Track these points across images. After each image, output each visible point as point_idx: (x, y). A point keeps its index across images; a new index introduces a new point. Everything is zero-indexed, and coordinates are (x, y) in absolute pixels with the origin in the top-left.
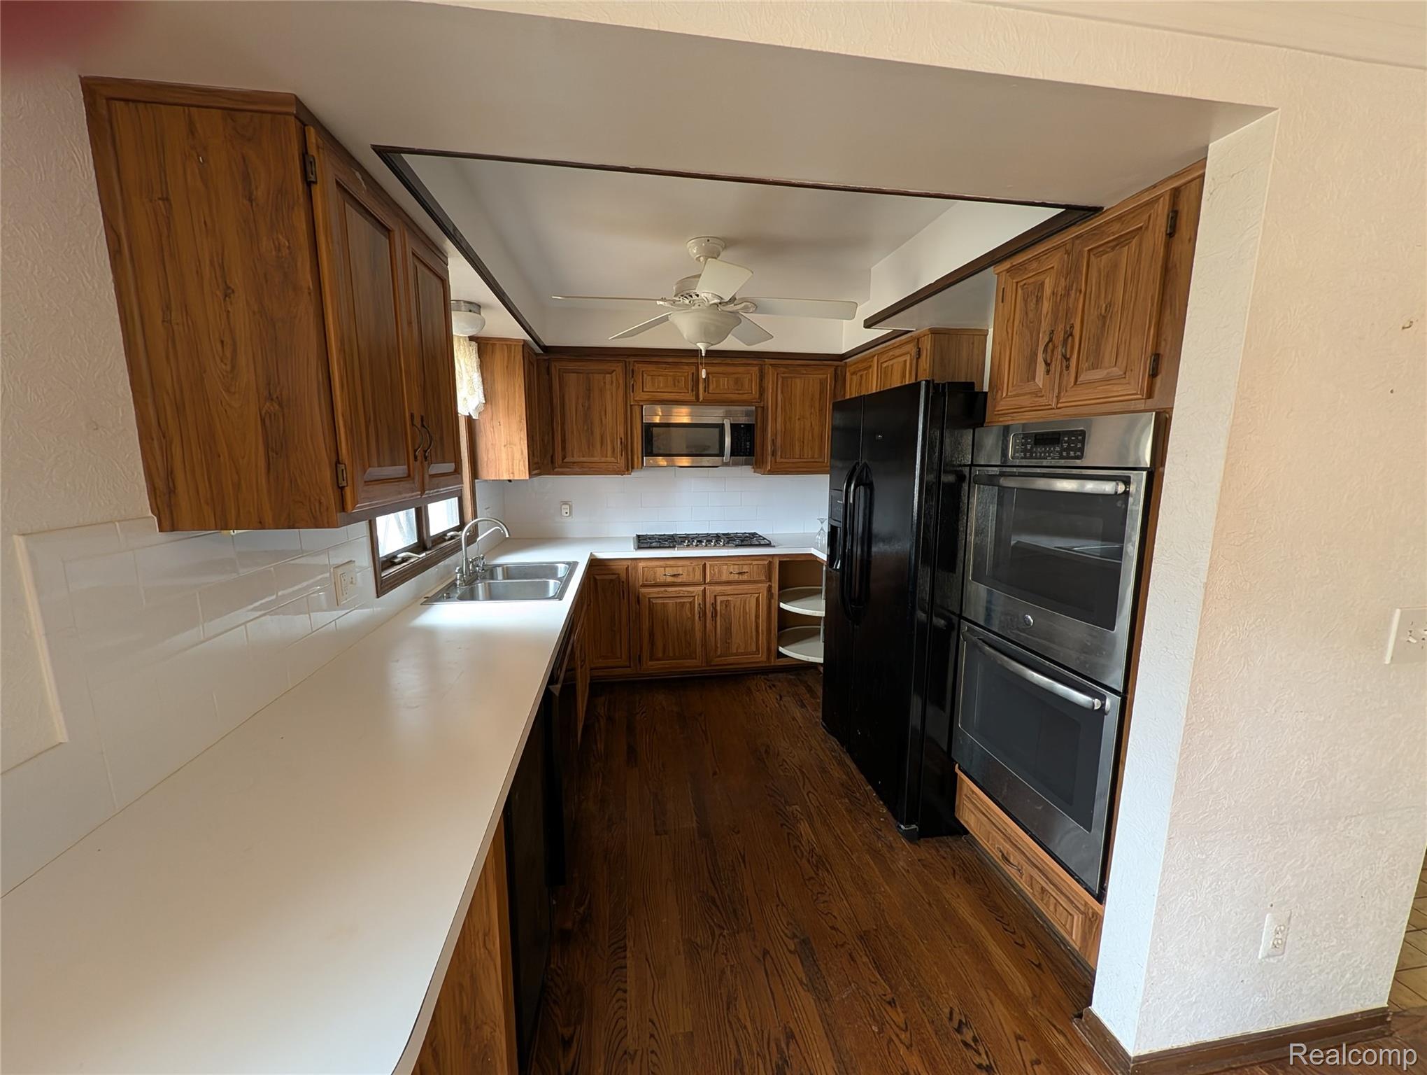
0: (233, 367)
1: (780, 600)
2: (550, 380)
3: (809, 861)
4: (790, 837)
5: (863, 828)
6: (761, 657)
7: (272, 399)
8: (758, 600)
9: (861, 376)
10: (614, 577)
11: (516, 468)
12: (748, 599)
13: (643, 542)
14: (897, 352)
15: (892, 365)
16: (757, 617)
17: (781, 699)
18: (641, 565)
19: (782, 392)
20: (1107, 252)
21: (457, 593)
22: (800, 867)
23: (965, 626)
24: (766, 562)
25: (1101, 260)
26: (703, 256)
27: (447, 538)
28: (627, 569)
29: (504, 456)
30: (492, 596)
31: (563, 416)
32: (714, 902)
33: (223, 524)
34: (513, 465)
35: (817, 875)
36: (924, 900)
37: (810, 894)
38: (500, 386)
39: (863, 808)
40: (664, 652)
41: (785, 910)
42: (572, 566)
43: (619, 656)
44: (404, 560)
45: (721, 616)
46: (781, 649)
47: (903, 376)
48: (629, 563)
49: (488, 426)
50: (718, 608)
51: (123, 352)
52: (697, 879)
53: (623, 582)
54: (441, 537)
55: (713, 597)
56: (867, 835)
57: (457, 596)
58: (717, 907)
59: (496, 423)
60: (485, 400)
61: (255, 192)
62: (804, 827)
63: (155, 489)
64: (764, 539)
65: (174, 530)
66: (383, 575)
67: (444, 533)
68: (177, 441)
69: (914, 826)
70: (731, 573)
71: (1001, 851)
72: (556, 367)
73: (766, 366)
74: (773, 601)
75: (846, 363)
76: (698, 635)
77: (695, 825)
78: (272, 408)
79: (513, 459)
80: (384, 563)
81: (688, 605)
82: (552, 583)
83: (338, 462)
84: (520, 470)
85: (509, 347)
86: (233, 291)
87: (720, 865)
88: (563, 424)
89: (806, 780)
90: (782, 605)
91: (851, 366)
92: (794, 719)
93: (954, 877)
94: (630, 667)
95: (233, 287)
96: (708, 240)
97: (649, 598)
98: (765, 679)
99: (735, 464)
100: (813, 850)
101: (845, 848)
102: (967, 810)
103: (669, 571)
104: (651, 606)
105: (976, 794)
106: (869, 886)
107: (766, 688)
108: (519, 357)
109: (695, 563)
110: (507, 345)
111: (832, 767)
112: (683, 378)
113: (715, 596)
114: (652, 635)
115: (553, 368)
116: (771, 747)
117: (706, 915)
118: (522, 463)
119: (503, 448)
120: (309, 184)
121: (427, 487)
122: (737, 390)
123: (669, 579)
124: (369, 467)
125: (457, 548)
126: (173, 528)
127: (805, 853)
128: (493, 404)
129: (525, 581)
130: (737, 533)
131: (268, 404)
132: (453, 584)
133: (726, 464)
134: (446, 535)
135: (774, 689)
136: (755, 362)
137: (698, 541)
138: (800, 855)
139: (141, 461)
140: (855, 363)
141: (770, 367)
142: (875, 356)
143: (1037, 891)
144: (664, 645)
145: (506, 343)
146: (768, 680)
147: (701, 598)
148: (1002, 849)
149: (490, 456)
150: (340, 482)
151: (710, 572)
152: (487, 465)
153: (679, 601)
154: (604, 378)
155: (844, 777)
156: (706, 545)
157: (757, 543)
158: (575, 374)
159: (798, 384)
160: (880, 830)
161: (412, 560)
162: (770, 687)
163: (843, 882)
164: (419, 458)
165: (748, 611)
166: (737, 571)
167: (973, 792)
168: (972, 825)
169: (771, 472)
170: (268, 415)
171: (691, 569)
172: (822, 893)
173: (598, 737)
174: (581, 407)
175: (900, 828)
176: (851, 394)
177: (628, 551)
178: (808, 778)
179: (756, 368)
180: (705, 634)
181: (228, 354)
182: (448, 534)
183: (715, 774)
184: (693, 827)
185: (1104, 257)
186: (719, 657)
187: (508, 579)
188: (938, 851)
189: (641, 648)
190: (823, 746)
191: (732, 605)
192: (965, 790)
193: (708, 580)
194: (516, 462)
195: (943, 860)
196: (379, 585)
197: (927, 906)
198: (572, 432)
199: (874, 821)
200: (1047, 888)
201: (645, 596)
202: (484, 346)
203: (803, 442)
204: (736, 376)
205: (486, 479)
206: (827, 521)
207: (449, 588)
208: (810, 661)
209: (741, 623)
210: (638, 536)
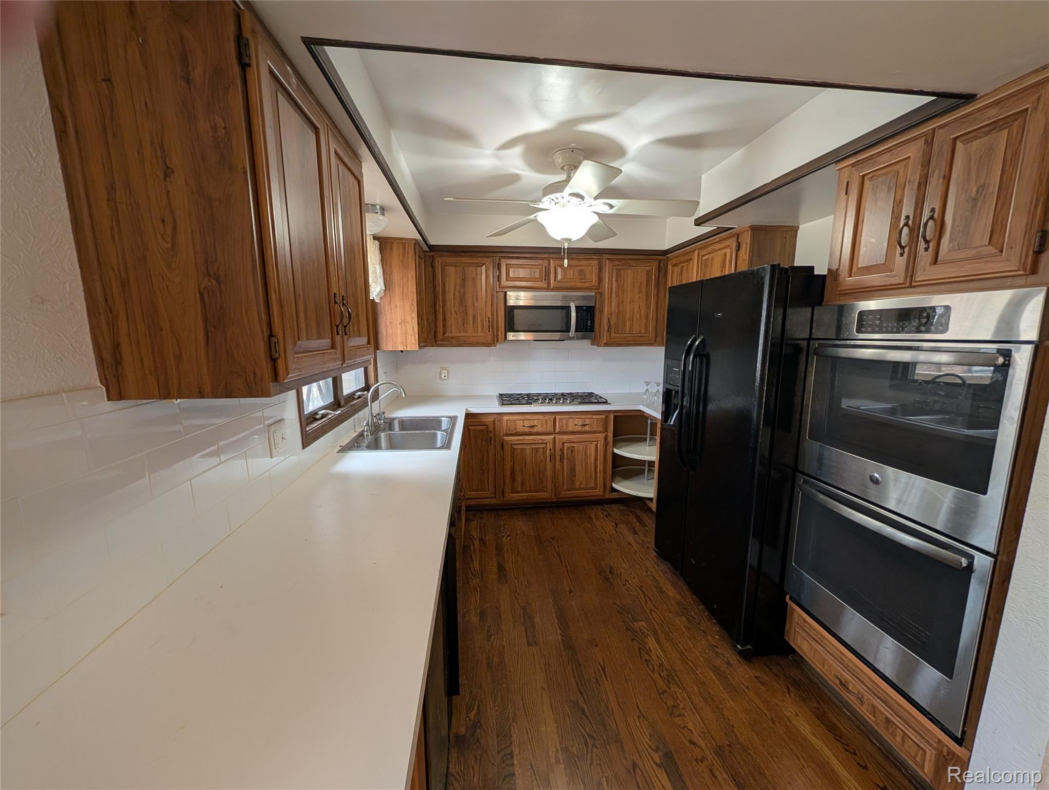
0: (174, 244)
1: (614, 445)
2: (434, 272)
3: (660, 675)
4: (641, 651)
5: (702, 644)
6: (598, 492)
7: (210, 276)
8: (596, 446)
9: (682, 267)
10: (483, 428)
11: (409, 341)
12: (588, 447)
13: (505, 399)
14: (718, 246)
15: (712, 258)
16: (596, 460)
17: (616, 527)
18: (506, 418)
19: (616, 281)
20: (980, 138)
21: (364, 442)
22: (654, 681)
23: (801, 479)
24: (604, 417)
25: (971, 146)
26: (567, 165)
27: (356, 397)
28: (494, 421)
29: (399, 332)
30: (392, 446)
31: (444, 301)
32: (583, 712)
33: (166, 395)
34: (406, 339)
35: (669, 688)
36: (767, 716)
37: (666, 708)
38: (396, 277)
39: (698, 626)
40: (522, 487)
41: (646, 722)
42: (453, 419)
43: (487, 489)
44: (323, 416)
45: (567, 458)
46: (614, 485)
47: (724, 266)
48: (495, 416)
49: (387, 308)
50: (565, 452)
51: (71, 231)
52: (567, 689)
53: (491, 432)
54: (351, 396)
55: (561, 443)
56: (707, 652)
57: (365, 445)
58: (587, 717)
59: (393, 306)
60: (385, 287)
61: (192, 73)
62: (651, 643)
63: (103, 361)
64: (601, 398)
65: (121, 399)
66: (307, 430)
67: (354, 394)
68: (122, 316)
69: (749, 647)
70: (576, 425)
71: (839, 679)
72: (439, 261)
73: (604, 260)
74: (608, 447)
75: (668, 257)
76: (549, 473)
77: (560, 637)
78: (209, 284)
79: (406, 334)
80: (307, 419)
81: (541, 450)
82: (439, 434)
83: (271, 335)
84: (412, 343)
85: (404, 245)
86: (173, 172)
87: (586, 677)
88: (444, 306)
89: (647, 599)
90: (616, 451)
91: (671, 260)
92: (629, 543)
93: (789, 694)
94: (495, 498)
95: (172, 167)
96: (572, 151)
97: (511, 444)
98: (602, 509)
99: (578, 338)
100: (662, 665)
101: (689, 663)
102: (799, 636)
103: (527, 423)
104: (513, 451)
105: (809, 624)
106: (717, 702)
107: (603, 518)
108: (412, 253)
109: (547, 417)
110: (402, 243)
111: (667, 587)
112: (538, 270)
113: (563, 443)
114: (513, 472)
115: (436, 264)
116: (614, 569)
117: (578, 724)
118: (413, 338)
119: (398, 325)
120: (244, 66)
121: (346, 357)
122: (581, 279)
123: (527, 430)
124: (299, 340)
125: (364, 405)
126: (121, 397)
127: (656, 667)
128: (391, 290)
129: (418, 432)
130: (578, 393)
131: (206, 281)
132: (361, 435)
133: (572, 338)
134: (354, 395)
135: (610, 518)
136: (595, 257)
137: (549, 399)
138: (652, 669)
139: (89, 334)
140: (676, 257)
141: (607, 261)
142: (696, 250)
143: (881, 721)
144: (522, 482)
145: (402, 241)
146: (604, 511)
147: (551, 444)
148: (839, 676)
149: (388, 331)
150: (273, 354)
151: (559, 424)
152: (386, 339)
153: (534, 446)
154: (476, 270)
155: (678, 597)
156: (556, 403)
157: (596, 401)
158: (454, 267)
159: (629, 274)
160: (717, 647)
161: (330, 416)
162: (606, 516)
163: (693, 696)
164: (340, 333)
165: (588, 455)
166: (580, 423)
167: (805, 621)
168: (805, 650)
169: (607, 345)
170: (206, 292)
171: (544, 422)
172: (676, 706)
173: (474, 557)
174: (458, 293)
175: (737, 647)
176: (672, 282)
177: (495, 407)
178: (648, 597)
179: (596, 262)
180: (555, 474)
181: (169, 231)
182: (357, 394)
183: (571, 591)
184: (558, 640)
185: (975, 142)
186: (565, 491)
187: (403, 430)
188: (771, 670)
189: (504, 483)
190: (657, 568)
191: (576, 451)
192: (796, 618)
193: (557, 430)
194: (409, 337)
195: (775, 678)
196: (304, 438)
197: (771, 723)
198: (451, 313)
199: (710, 638)
200: (892, 719)
201: (508, 443)
202: (385, 243)
203: (633, 321)
204: (580, 268)
205: (386, 350)
206: (662, 384)
207: (358, 439)
208: (639, 495)
209: (583, 465)
210: (501, 395)
